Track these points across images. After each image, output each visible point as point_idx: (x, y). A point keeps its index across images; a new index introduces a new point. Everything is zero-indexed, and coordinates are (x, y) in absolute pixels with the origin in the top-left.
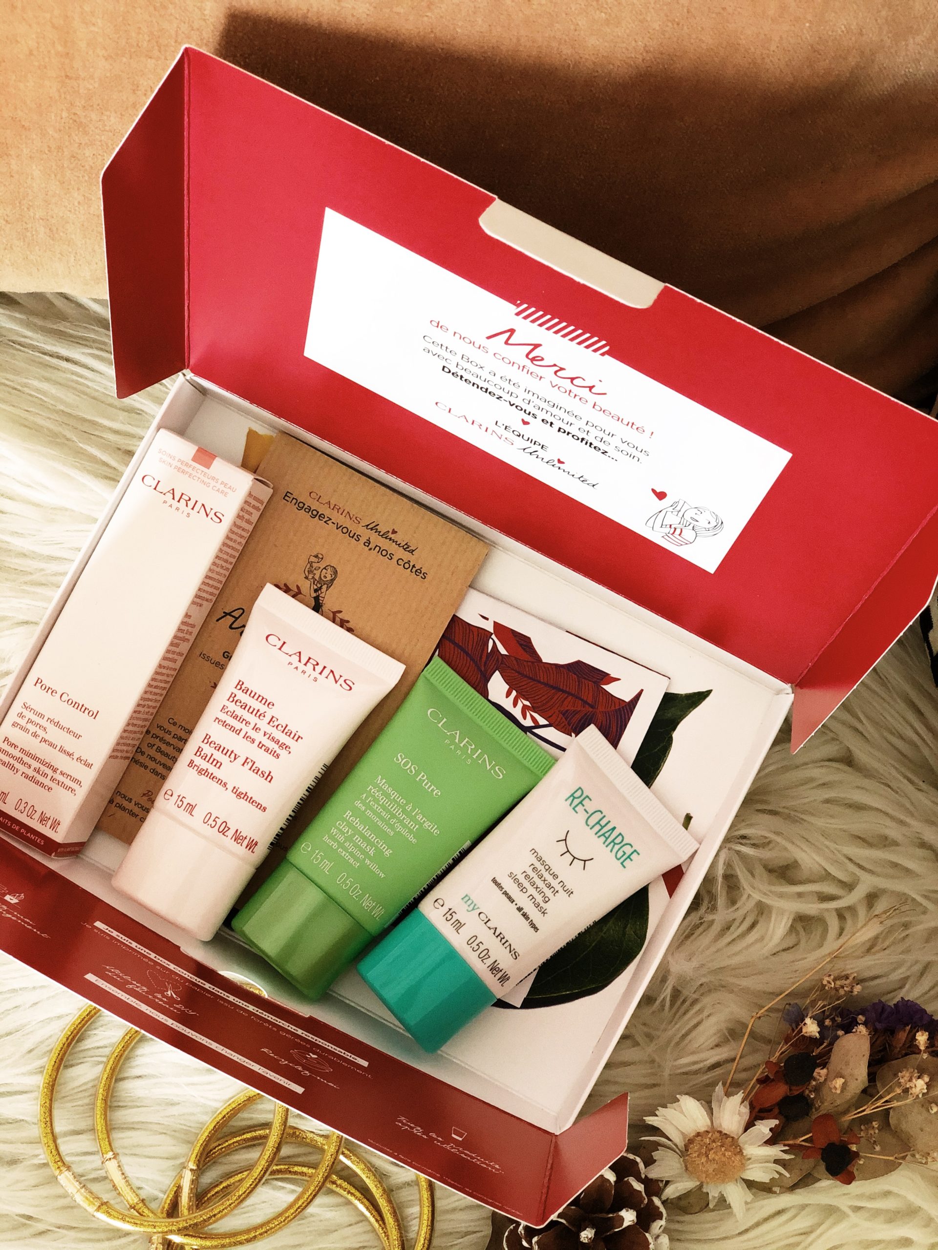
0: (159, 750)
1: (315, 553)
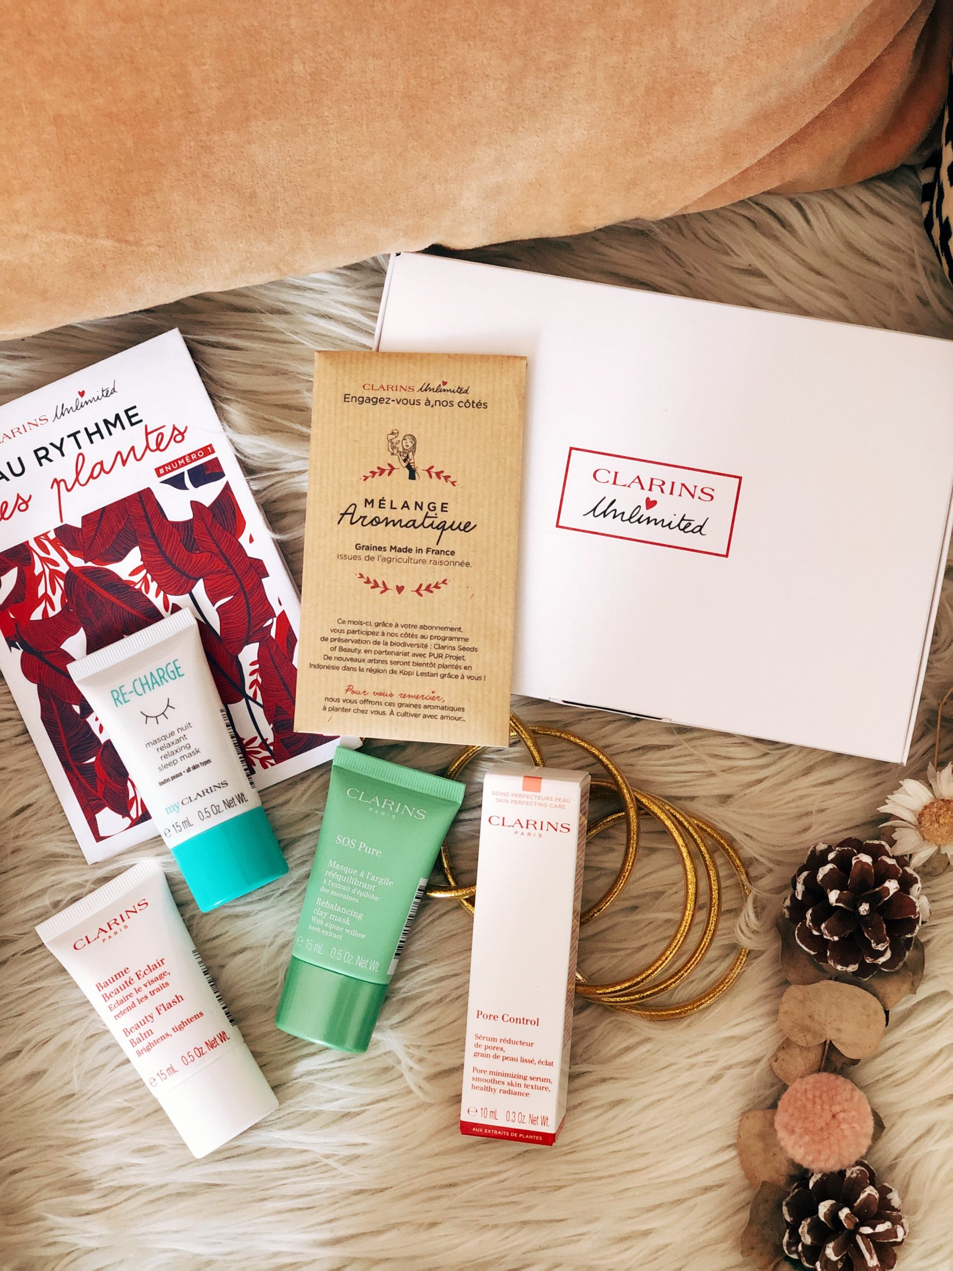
0: (342, 649)
1: (390, 432)
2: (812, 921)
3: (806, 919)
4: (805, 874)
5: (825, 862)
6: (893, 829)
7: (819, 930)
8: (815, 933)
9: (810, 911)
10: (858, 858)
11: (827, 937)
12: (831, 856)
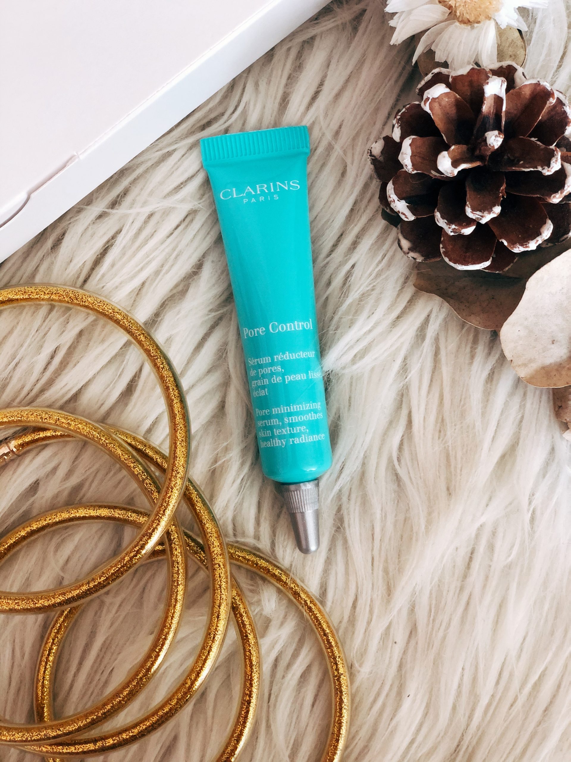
2: (450, 223)
3: (441, 228)
4: (390, 187)
5: (398, 147)
6: (430, 53)
7: (469, 222)
8: (468, 231)
9: (438, 215)
10: (428, 99)
11: (486, 218)
12: (396, 135)
